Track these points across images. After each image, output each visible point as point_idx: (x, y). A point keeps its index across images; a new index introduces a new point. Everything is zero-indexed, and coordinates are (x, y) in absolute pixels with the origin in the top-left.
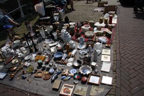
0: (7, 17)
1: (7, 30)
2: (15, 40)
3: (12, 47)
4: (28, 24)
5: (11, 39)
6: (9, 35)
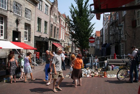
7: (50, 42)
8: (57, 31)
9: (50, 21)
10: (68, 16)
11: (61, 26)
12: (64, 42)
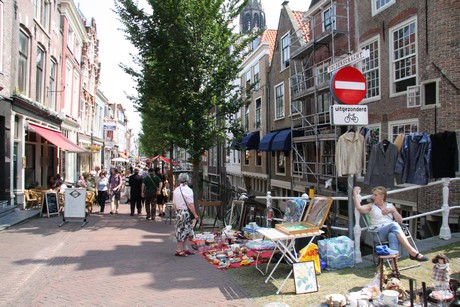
0: (395, 228)
1: (382, 257)
2: (390, 288)
3: (375, 302)
4: (441, 261)
5: (383, 281)
6: (382, 271)
7: (17, 119)
8: (49, 74)
9: (16, 7)
10: (93, 20)
11: (67, 52)
12: (77, 126)
